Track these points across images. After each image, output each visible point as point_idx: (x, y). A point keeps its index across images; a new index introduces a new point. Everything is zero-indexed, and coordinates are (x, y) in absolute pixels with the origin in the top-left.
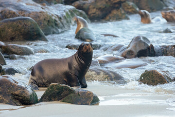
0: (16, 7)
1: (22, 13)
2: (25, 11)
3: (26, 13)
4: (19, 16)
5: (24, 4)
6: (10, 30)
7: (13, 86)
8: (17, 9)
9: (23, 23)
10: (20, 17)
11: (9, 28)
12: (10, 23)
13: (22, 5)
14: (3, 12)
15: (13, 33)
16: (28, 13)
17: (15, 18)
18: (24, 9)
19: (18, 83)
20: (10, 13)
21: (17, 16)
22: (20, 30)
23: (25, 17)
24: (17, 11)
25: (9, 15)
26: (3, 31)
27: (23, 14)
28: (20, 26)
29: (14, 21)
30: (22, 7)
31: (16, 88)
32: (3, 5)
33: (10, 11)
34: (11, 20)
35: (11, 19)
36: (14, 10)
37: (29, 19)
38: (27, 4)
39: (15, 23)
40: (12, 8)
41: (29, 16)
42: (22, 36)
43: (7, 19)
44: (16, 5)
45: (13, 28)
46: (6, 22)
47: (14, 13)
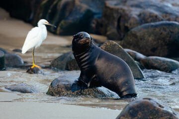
0: (159, 9)
1: (166, 16)
2: (171, 14)
3: (171, 17)
4: (162, 20)
5: (170, 5)
6: (150, 39)
7: (158, 111)
8: (161, 11)
9: (168, 30)
10: (164, 22)
11: (150, 36)
12: (151, 30)
13: (167, 7)
14: (142, 15)
15: (155, 43)
16: (174, 17)
17: (158, 23)
18: (170, 11)
19: (163, 107)
20: (151, 15)
21: (159, 21)
22: (164, 39)
23: (171, 22)
24: (160, 13)
25: (150, 19)
26: (141, 39)
27: (168, 18)
28: (165, 33)
29: (156, 26)
30: (167, 9)
31: (160, 114)
32: (142, 5)
33: (150, 13)
34: (152, 26)
35: (152, 24)
36: (156, 13)
37: (176, 24)
38: (173, 5)
39: (157, 30)
40: (154, 10)
41: (176, 21)
42: (166, 47)
43: (147, 24)
44: (159, 6)
45: (155, 36)
46: (145, 28)
47: (156, 16)
